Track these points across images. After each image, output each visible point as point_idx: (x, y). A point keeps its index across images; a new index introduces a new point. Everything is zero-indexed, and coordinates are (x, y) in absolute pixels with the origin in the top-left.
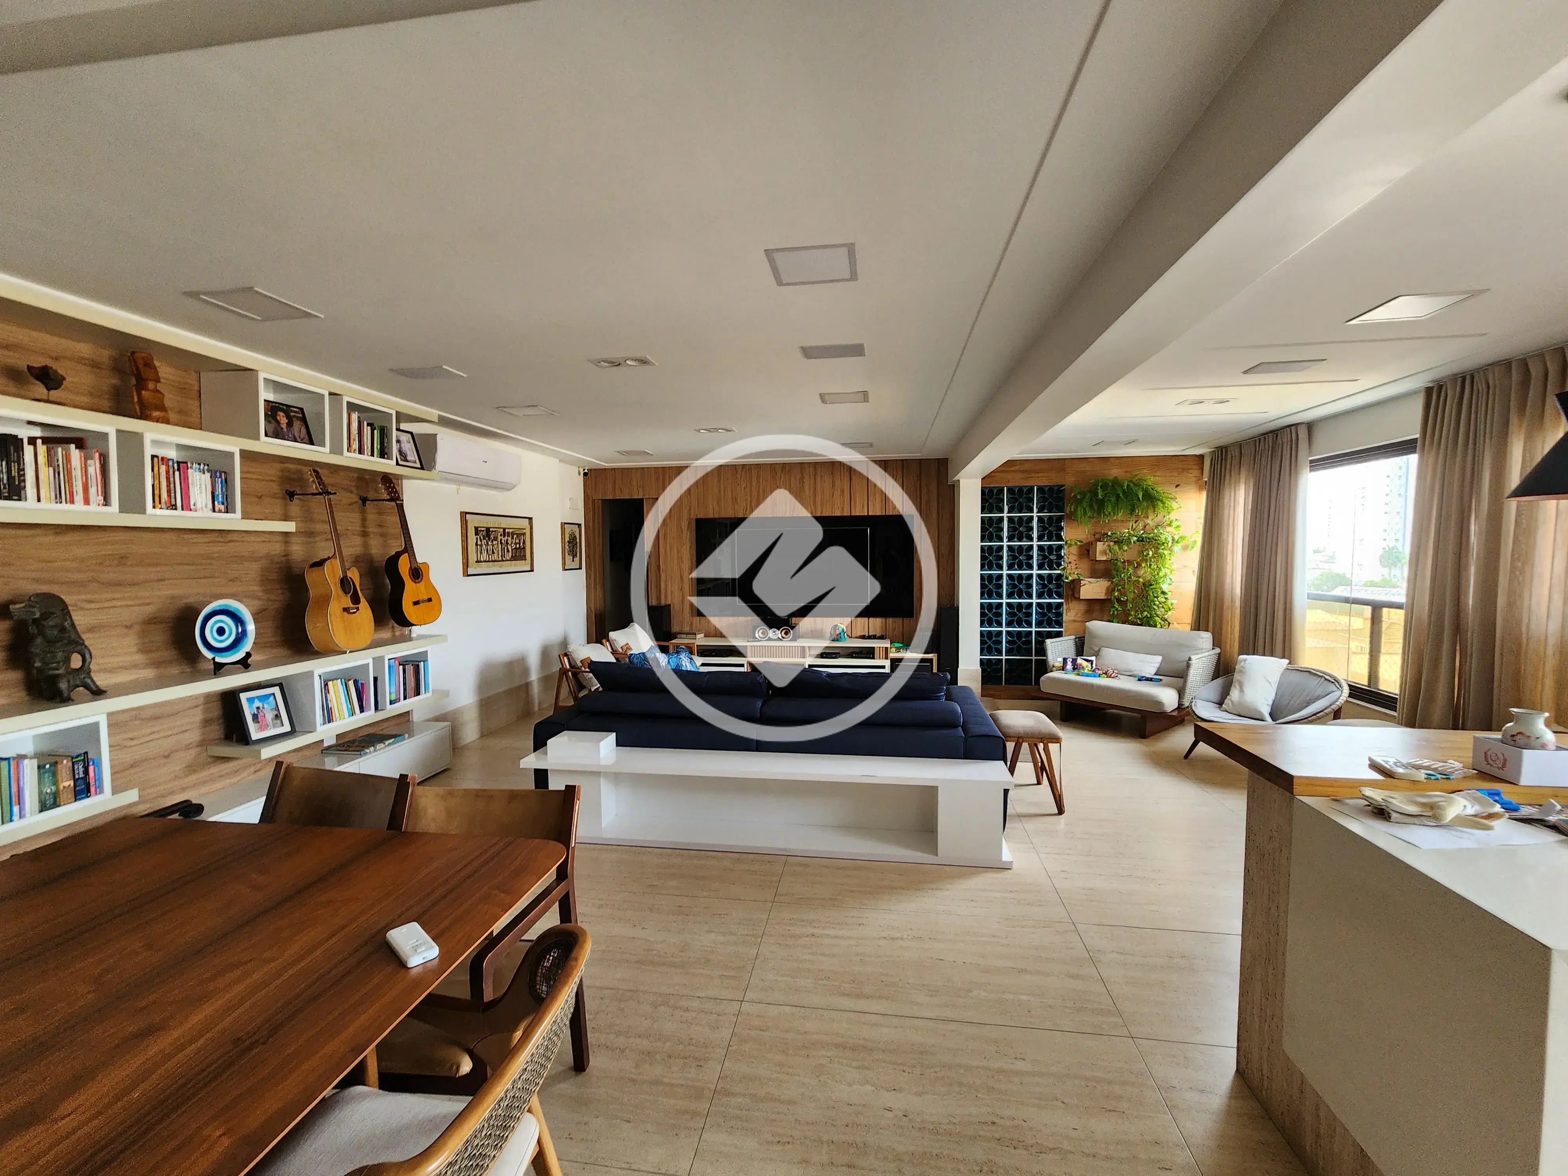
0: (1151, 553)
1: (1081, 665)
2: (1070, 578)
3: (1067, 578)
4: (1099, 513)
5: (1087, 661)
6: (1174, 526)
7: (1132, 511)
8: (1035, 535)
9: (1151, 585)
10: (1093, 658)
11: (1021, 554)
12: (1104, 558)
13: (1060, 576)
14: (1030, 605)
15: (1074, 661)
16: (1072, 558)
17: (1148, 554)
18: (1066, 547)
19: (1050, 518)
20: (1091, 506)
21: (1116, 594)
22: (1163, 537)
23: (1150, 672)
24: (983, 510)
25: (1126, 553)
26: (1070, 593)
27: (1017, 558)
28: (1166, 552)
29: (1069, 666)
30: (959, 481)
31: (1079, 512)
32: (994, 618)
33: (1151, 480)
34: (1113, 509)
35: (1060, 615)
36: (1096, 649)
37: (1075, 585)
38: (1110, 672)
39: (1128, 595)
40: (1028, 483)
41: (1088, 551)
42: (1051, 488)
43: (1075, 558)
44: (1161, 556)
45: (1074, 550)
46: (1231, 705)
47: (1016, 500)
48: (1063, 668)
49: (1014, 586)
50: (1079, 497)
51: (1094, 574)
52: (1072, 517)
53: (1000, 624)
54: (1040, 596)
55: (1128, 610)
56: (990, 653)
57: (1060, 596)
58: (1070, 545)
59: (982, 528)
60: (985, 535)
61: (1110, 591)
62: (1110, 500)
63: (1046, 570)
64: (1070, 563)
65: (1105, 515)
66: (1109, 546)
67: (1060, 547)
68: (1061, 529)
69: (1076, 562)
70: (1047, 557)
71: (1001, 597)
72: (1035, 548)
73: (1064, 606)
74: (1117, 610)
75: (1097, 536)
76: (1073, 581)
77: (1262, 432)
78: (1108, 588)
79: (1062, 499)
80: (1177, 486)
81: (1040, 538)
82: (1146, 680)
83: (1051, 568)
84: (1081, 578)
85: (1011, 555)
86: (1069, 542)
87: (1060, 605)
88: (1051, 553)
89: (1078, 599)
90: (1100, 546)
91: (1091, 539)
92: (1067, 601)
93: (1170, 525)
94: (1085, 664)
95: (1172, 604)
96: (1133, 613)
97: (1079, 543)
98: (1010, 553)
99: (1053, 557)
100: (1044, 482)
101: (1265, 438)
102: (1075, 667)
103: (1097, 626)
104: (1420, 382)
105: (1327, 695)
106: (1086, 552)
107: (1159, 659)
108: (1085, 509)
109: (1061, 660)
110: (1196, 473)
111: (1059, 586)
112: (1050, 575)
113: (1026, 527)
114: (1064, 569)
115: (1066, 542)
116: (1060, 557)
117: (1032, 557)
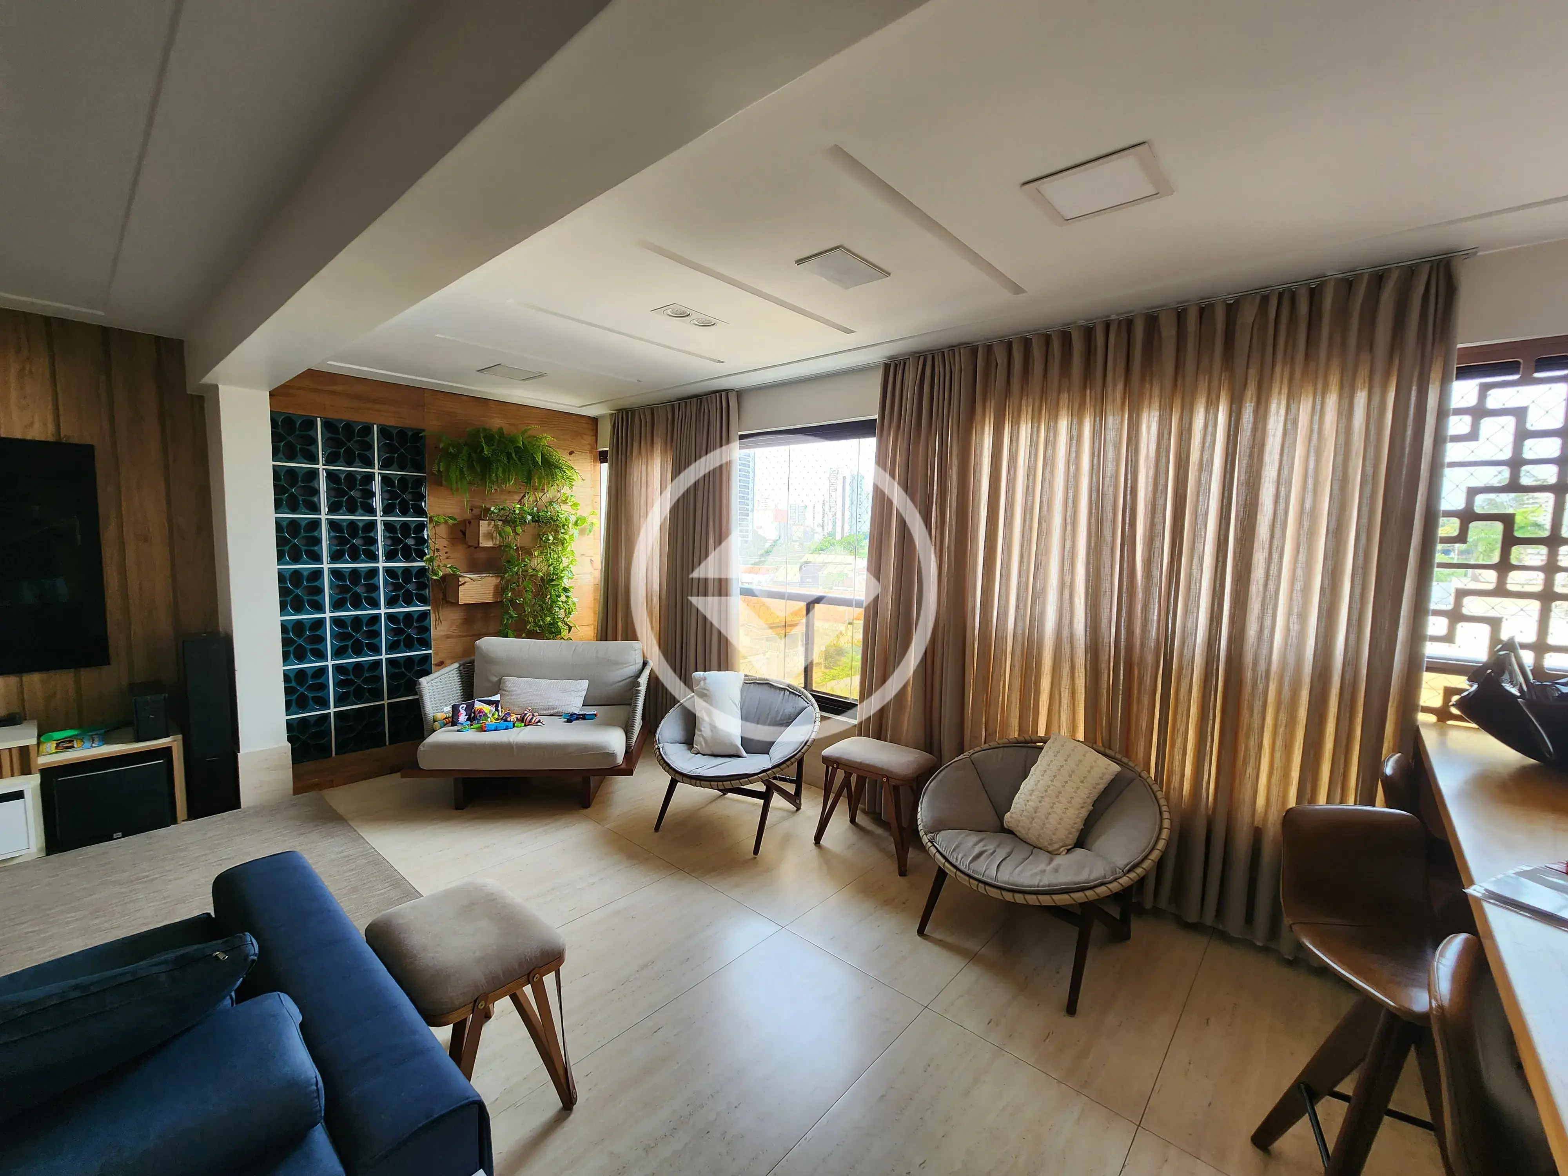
0: (551, 538)
1: (481, 711)
2: (441, 574)
3: (436, 574)
4: (483, 479)
5: (489, 703)
6: (570, 504)
7: (529, 478)
8: (377, 503)
9: (553, 580)
10: (497, 698)
11: (354, 535)
12: (490, 544)
13: (423, 570)
14: (375, 619)
15: (470, 708)
16: (441, 543)
17: (548, 540)
18: (430, 526)
19: (402, 479)
20: (471, 467)
21: (510, 595)
22: (562, 517)
23: (576, 705)
24: (276, 453)
25: (519, 537)
26: (441, 596)
27: (348, 542)
28: (567, 537)
29: (463, 718)
30: (216, 387)
31: (454, 475)
32: (308, 647)
33: (547, 439)
34: (504, 472)
35: (427, 629)
36: (495, 679)
37: (450, 584)
38: (529, 716)
39: (525, 595)
40: (359, 417)
41: (464, 534)
42: (402, 432)
43: (445, 542)
44: (562, 542)
45: (442, 530)
46: (703, 743)
47: (340, 444)
48: (453, 721)
49: (343, 589)
50: (451, 450)
51: (475, 567)
52: (439, 481)
53: (321, 656)
54: (391, 603)
55: (525, 616)
56: (303, 707)
57: (424, 600)
58: (438, 524)
59: (276, 486)
60: (281, 500)
61: (500, 590)
62: (499, 461)
63: (401, 561)
64: (438, 550)
65: (492, 482)
66: (496, 526)
67: (421, 527)
68: (422, 497)
69: (446, 550)
70: (401, 541)
71: (319, 608)
72: (380, 527)
73: (432, 616)
74: (512, 617)
75: (476, 511)
76: (444, 577)
77: (680, 396)
78: (496, 587)
79: (420, 452)
80: (571, 453)
81: (387, 510)
82: (577, 719)
83: (408, 558)
84: (458, 573)
85: (335, 537)
86: (436, 519)
87: (424, 615)
88: (406, 535)
89: (456, 604)
90: (484, 526)
91: (468, 515)
92: (436, 608)
93: (565, 502)
94: (486, 708)
95: (574, 604)
96: (531, 619)
97: (451, 521)
98: (333, 534)
99: (410, 542)
100: (390, 421)
101: (686, 402)
102: (473, 716)
103: (491, 644)
104: (877, 356)
105: (799, 714)
106: (461, 535)
107: (585, 684)
108: (462, 472)
109: (448, 709)
110: (588, 439)
111: (422, 586)
112: (406, 570)
113: (361, 490)
114: (431, 560)
115: (431, 519)
116: (422, 541)
117: (374, 541)
